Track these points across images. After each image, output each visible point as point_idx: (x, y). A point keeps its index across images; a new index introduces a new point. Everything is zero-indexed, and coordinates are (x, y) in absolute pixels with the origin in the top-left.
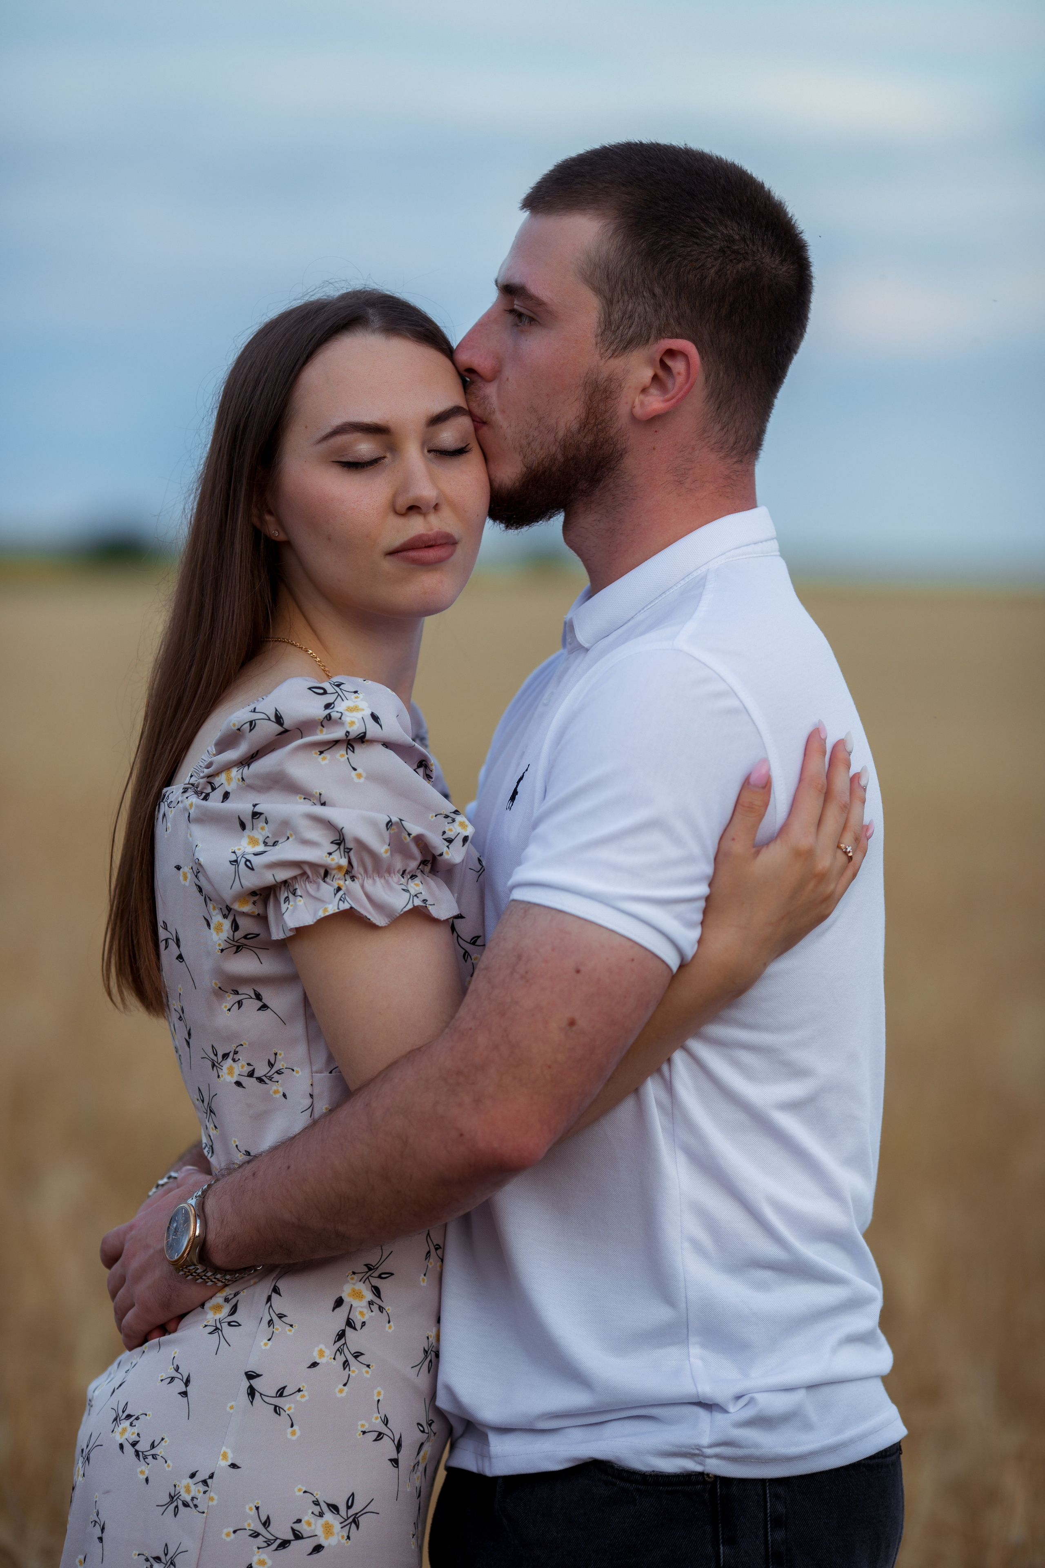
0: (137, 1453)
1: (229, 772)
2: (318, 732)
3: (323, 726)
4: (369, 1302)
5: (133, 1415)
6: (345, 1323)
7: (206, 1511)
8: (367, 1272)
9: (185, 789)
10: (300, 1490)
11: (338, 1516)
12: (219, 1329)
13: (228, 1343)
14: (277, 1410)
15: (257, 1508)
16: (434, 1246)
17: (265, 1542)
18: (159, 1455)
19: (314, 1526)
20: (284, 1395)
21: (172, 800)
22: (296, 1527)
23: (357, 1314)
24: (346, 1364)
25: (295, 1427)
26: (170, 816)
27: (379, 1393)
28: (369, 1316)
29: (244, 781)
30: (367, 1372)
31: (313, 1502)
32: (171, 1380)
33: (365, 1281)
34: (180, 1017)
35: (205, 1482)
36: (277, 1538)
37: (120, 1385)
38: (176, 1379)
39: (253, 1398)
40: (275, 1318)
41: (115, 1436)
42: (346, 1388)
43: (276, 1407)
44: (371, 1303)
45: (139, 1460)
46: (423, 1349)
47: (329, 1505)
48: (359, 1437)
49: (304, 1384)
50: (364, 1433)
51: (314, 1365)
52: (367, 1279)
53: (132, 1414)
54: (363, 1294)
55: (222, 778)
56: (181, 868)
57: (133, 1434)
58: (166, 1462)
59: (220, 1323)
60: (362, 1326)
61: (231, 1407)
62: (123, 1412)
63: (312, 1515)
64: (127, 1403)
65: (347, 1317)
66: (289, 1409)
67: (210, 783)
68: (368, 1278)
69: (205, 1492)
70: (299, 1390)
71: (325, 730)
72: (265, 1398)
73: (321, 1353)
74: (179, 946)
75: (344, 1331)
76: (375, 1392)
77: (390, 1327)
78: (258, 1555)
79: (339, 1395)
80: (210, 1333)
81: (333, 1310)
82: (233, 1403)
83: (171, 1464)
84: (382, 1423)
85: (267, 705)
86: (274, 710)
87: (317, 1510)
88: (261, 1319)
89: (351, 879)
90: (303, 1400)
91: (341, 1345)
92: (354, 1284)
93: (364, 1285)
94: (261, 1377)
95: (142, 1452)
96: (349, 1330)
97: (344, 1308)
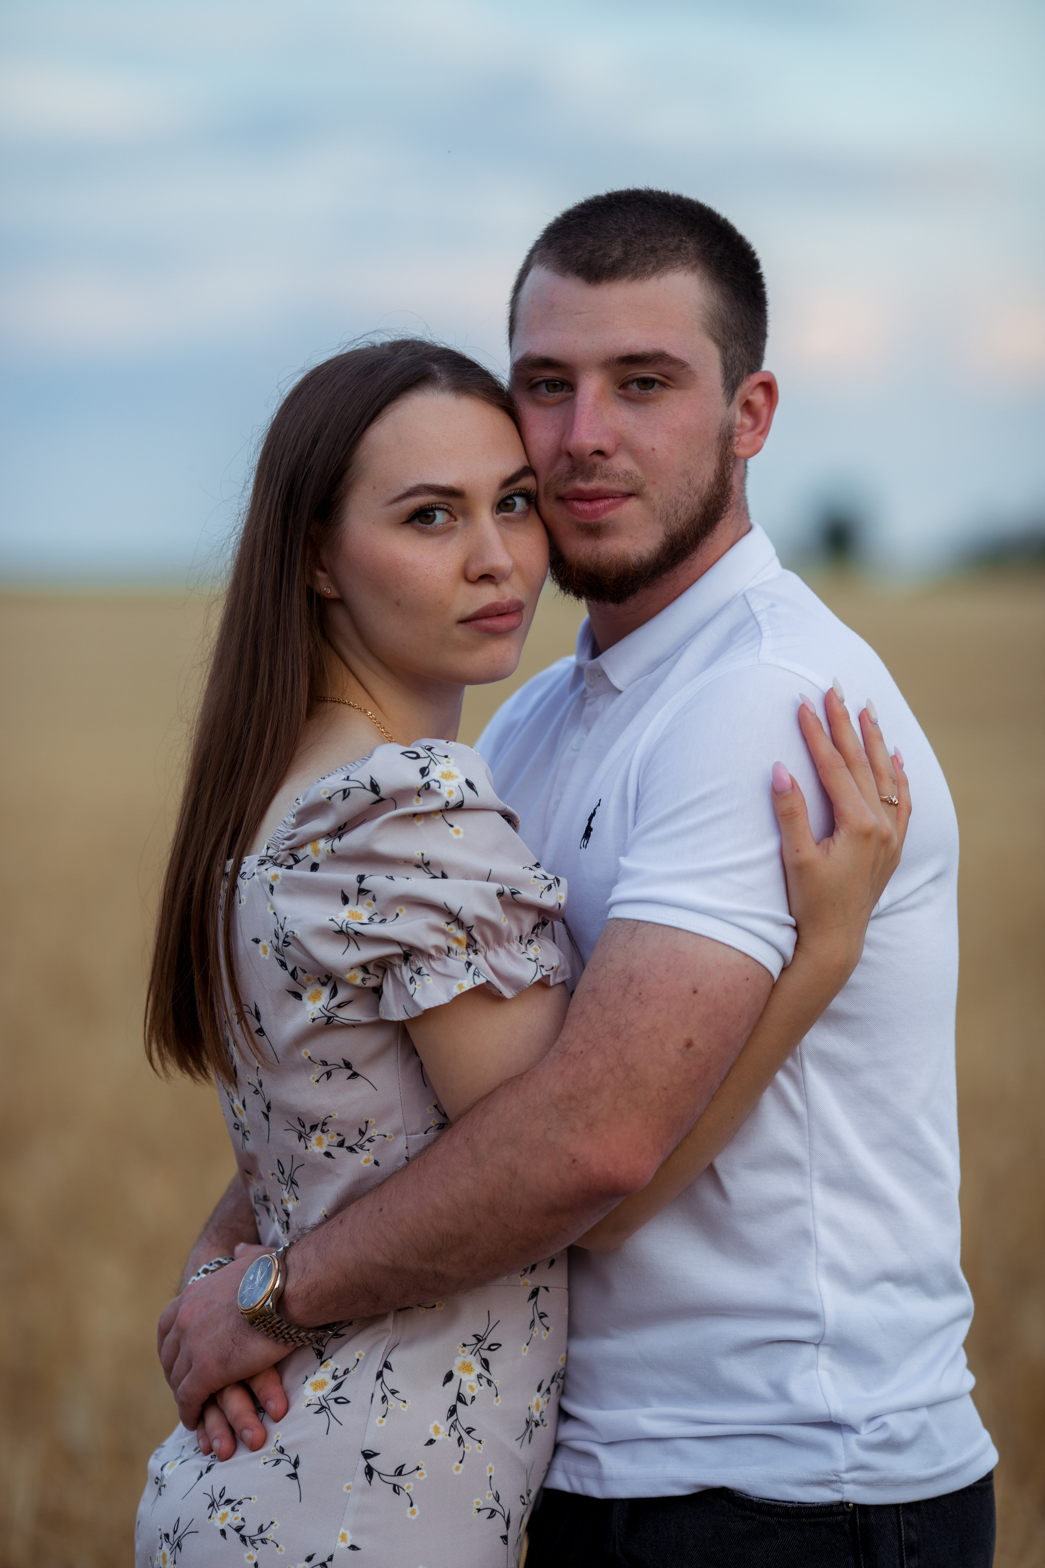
0: (243, 1539)
1: (315, 843)
2: (414, 801)
3: (419, 795)
4: (478, 1375)
5: (234, 1499)
6: (456, 1398)
8: (477, 1345)
9: (262, 861)
12: (326, 1408)
13: (339, 1422)
14: (396, 1489)
16: (539, 1315)
18: (269, 1540)
20: (403, 1474)
21: (246, 871)
23: (467, 1388)
24: (460, 1440)
25: (415, 1506)
26: (244, 888)
27: (491, 1469)
28: (479, 1390)
29: (334, 852)
30: (481, 1448)
32: (276, 1462)
33: (476, 1353)
34: (257, 1090)
38: (282, 1461)
39: (371, 1477)
40: (389, 1394)
41: (214, 1522)
42: (461, 1465)
43: (395, 1486)
44: (480, 1376)
45: (246, 1545)
46: (525, 1420)
48: (474, 1515)
49: (422, 1462)
50: (479, 1510)
51: (431, 1442)
52: (478, 1352)
53: (232, 1499)
54: (472, 1366)
55: (308, 850)
56: (260, 941)
58: (278, 1546)
59: (325, 1401)
60: (472, 1401)
61: (348, 1488)
62: (221, 1497)
65: (457, 1392)
66: (409, 1487)
67: (292, 855)
68: (478, 1350)
70: (418, 1469)
71: (421, 799)
72: (383, 1477)
73: (437, 1430)
74: (259, 1020)
75: (455, 1407)
76: (488, 1468)
77: (497, 1401)
79: (455, 1473)
80: (316, 1413)
81: (444, 1385)
82: (350, 1483)
83: (283, 1548)
84: (494, 1500)
85: (362, 775)
86: (370, 779)
88: (373, 1396)
89: (474, 952)
90: (422, 1478)
91: (454, 1421)
92: (465, 1357)
93: (474, 1358)
94: (379, 1456)
95: (249, 1537)
96: (460, 1406)
97: (454, 1382)
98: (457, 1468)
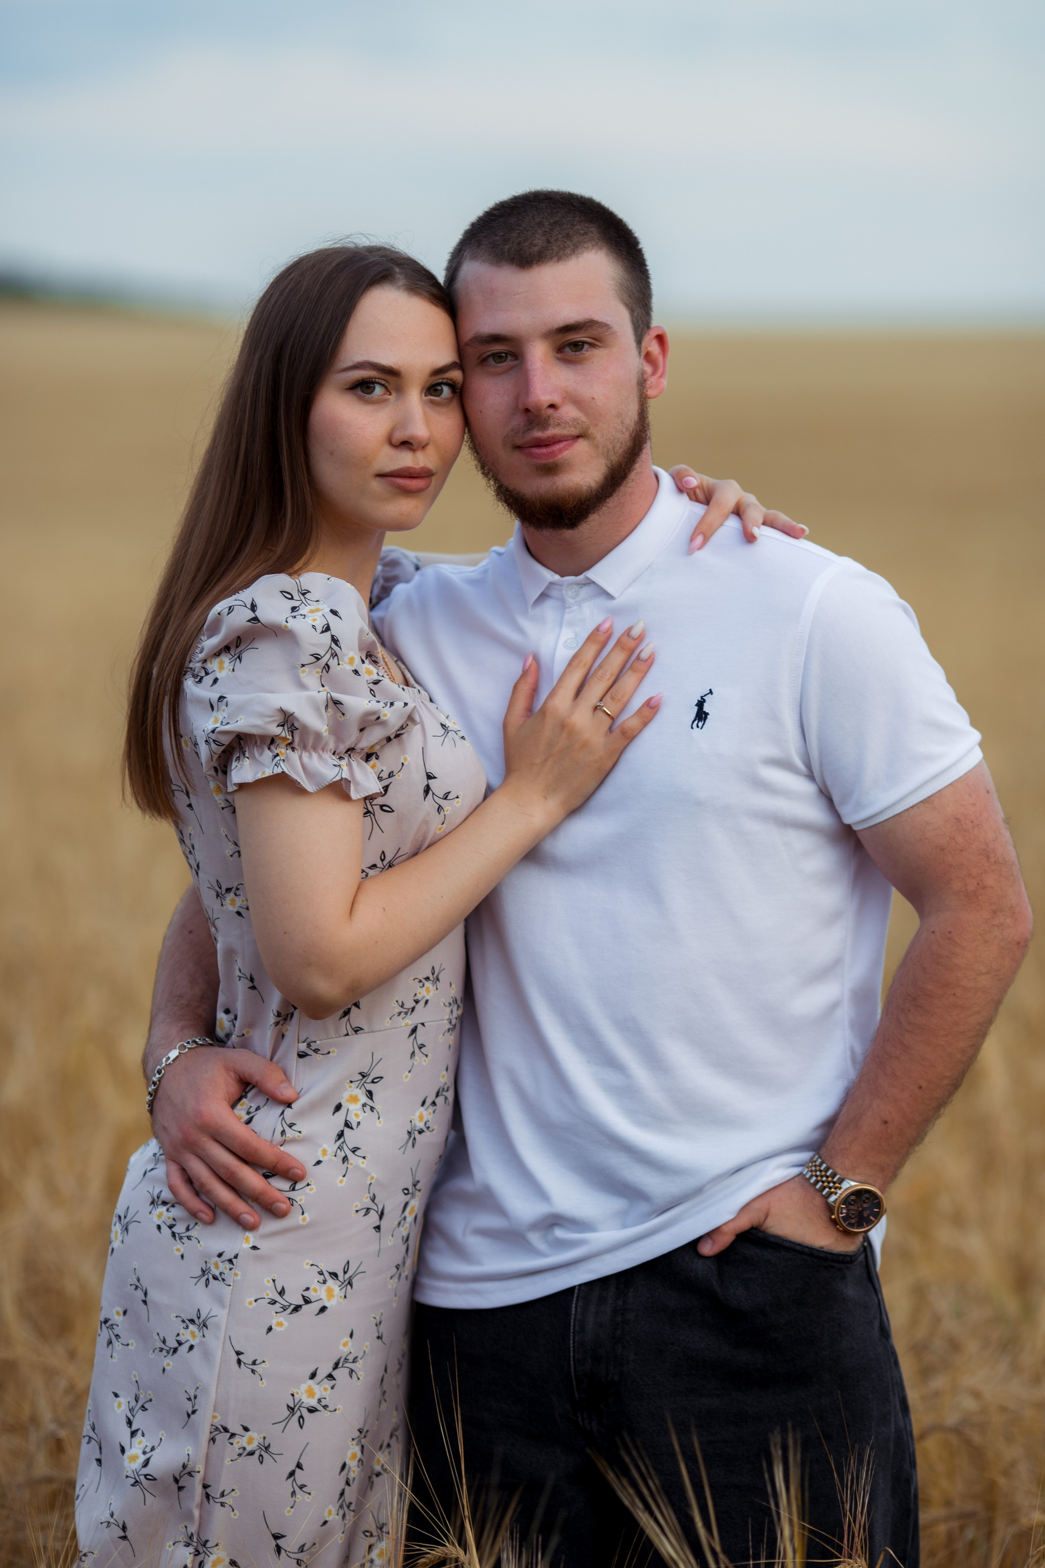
0: (174, 1234)
1: (221, 660)
4: (363, 1104)
5: (169, 1202)
6: (344, 1124)
7: (229, 1284)
8: (362, 1080)
10: (307, 1264)
11: (338, 1281)
15: (274, 1281)
16: (418, 1046)
17: (282, 1308)
19: (319, 1292)
22: (306, 1294)
23: (353, 1115)
24: (345, 1158)
25: (305, 1215)
28: (363, 1116)
30: (362, 1163)
31: (318, 1272)
33: (361, 1087)
35: (229, 1261)
36: (291, 1304)
40: (287, 1129)
41: (153, 1217)
42: (345, 1178)
44: (365, 1105)
45: (175, 1239)
46: (407, 1132)
47: (330, 1273)
48: (353, 1215)
50: (357, 1211)
51: (319, 1163)
52: (363, 1086)
53: (167, 1201)
54: (358, 1098)
55: (215, 665)
57: (170, 1218)
58: (202, 1242)
60: (357, 1126)
62: (159, 1198)
63: (318, 1283)
65: (345, 1119)
67: (204, 668)
68: (363, 1084)
69: (230, 1269)
70: (308, 1185)
73: (324, 1152)
75: (343, 1131)
76: (368, 1178)
77: (380, 1122)
79: (340, 1185)
81: (333, 1115)
83: (203, 1245)
84: (370, 1201)
85: (247, 596)
86: (251, 600)
87: (321, 1278)
88: (275, 1129)
90: (312, 1192)
91: (343, 1143)
92: (353, 1090)
93: (360, 1091)
95: (178, 1234)
96: (347, 1130)
97: (343, 1111)
98: (341, 1181)
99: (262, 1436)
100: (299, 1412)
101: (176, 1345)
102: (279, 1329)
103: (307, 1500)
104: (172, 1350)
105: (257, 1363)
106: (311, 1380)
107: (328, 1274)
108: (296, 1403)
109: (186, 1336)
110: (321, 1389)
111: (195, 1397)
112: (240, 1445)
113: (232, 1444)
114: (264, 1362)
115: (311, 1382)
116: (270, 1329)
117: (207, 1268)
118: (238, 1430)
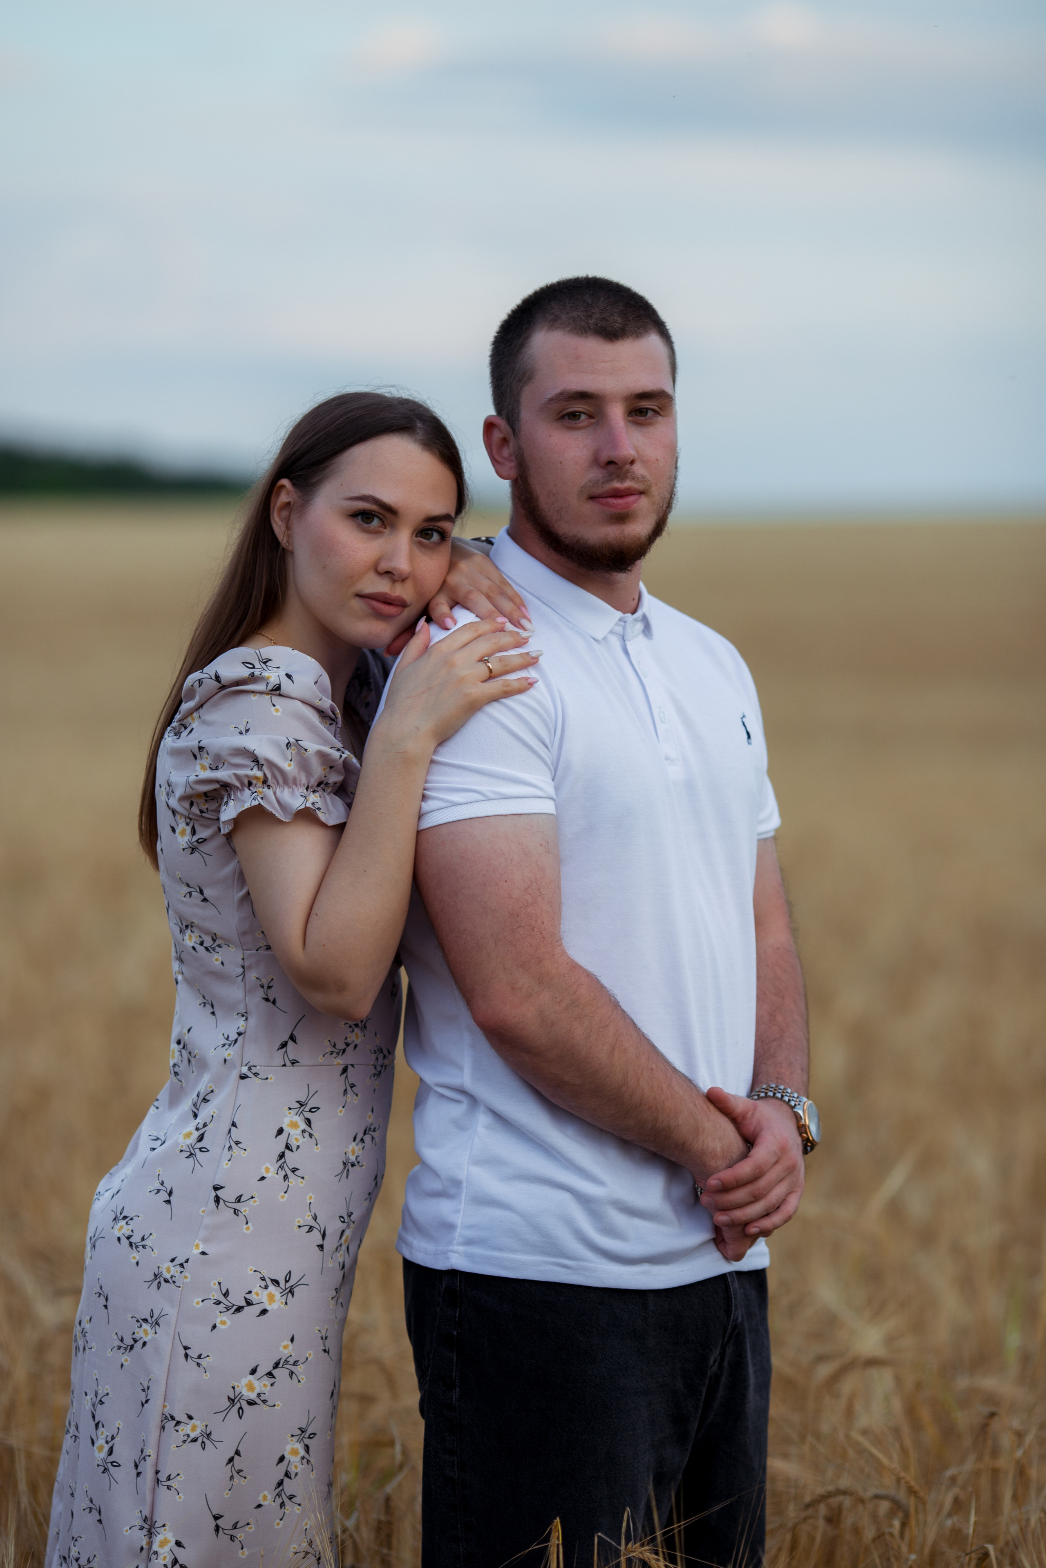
0: (131, 1244)
1: (192, 716)
4: (302, 1130)
5: (128, 1216)
6: (285, 1147)
7: (181, 1286)
8: (300, 1108)
10: (250, 1270)
11: (279, 1288)
12: (193, 1154)
13: (201, 1165)
15: (220, 1283)
16: (349, 1085)
17: (225, 1308)
18: (148, 1246)
19: (261, 1296)
20: (241, 1201)
22: (248, 1296)
23: (293, 1140)
24: (286, 1177)
25: (249, 1224)
27: (311, 1198)
28: (302, 1141)
29: (202, 721)
30: (302, 1182)
31: (261, 1278)
32: (158, 1191)
33: (300, 1114)
35: (182, 1265)
36: (234, 1305)
37: (118, 1192)
38: (161, 1190)
39: (218, 1203)
40: (233, 1145)
41: (114, 1232)
42: (286, 1195)
43: (235, 1209)
44: (304, 1131)
45: (132, 1248)
46: (343, 1162)
47: (272, 1280)
48: (296, 1230)
49: (255, 1193)
50: (300, 1226)
51: (263, 1178)
52: (301, 1114)
54: (298, 1124)
55: (190, 720)
57: (128, 1230)
58: (153, 1250)
59: (193, 1149)
60: (297, 1149)
61: (201, 1210)
62: (121, 1214)
63: (260, 1288)
64: (123, 1208)
65: (286, 1142)
66: (245, 1211)
67: (182, 724)
68: (302, 1112)
69: (181, 1272)
70: (252, 1197)
72: (227, 1204)
73: (267, 1170)
75: (284, 1153)
76: (308, 1197)
77: (318, 1148)
78: (220, 1317)
79: (281, 1200)
80: (186, 1157)
81: (276, 1137)
82: (203, 1208)
83: (157, 1252)
84: (313, 1219)
85: (211, 670)
86: (215, 672)
87: (264, 1284)
88: (223, 1146)
89: (267, 787)
90: (255, 1204)
91: (282, 1163)
92: (292, 1117)
93: (299, 1117)
94: (224, 1188)
95: (135, 1243)
96: (287, 1152)
97: (284, 1135)
98: (283, 1197)
99: (204, 1424)
100: (238, 1403)
101: (132, 1342)
102: (222, 1327)
103: (243, 1483)
104: (129, 1347)
105: (202, 1357)
106: (251, 1376)
107: (270, 1280)
108: (236, 1396)
109: (140, 1333)
110: (261, 1385)
111: (148, 1388)
112: (184, 1432)
113: (177, 1431)
114: (208, 1356)
115: (251, 1377)
116: (214, 1327)
117: (159, 1272)
118: (184, 1418)
